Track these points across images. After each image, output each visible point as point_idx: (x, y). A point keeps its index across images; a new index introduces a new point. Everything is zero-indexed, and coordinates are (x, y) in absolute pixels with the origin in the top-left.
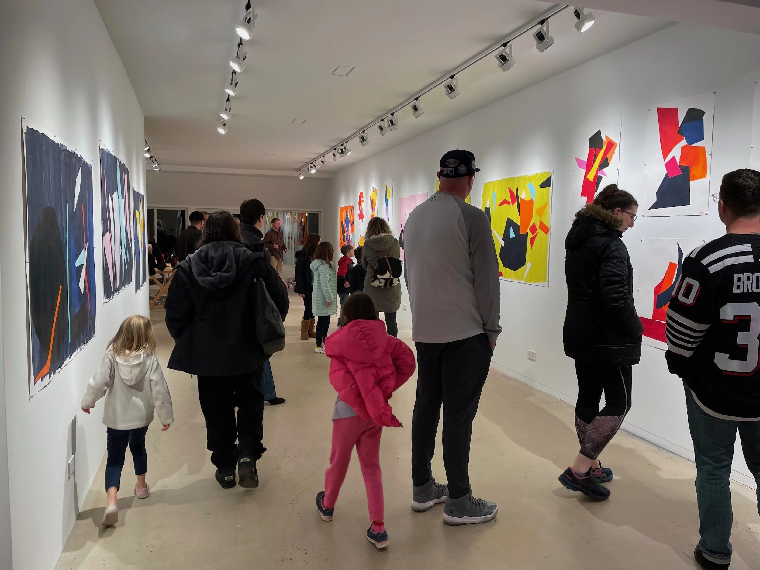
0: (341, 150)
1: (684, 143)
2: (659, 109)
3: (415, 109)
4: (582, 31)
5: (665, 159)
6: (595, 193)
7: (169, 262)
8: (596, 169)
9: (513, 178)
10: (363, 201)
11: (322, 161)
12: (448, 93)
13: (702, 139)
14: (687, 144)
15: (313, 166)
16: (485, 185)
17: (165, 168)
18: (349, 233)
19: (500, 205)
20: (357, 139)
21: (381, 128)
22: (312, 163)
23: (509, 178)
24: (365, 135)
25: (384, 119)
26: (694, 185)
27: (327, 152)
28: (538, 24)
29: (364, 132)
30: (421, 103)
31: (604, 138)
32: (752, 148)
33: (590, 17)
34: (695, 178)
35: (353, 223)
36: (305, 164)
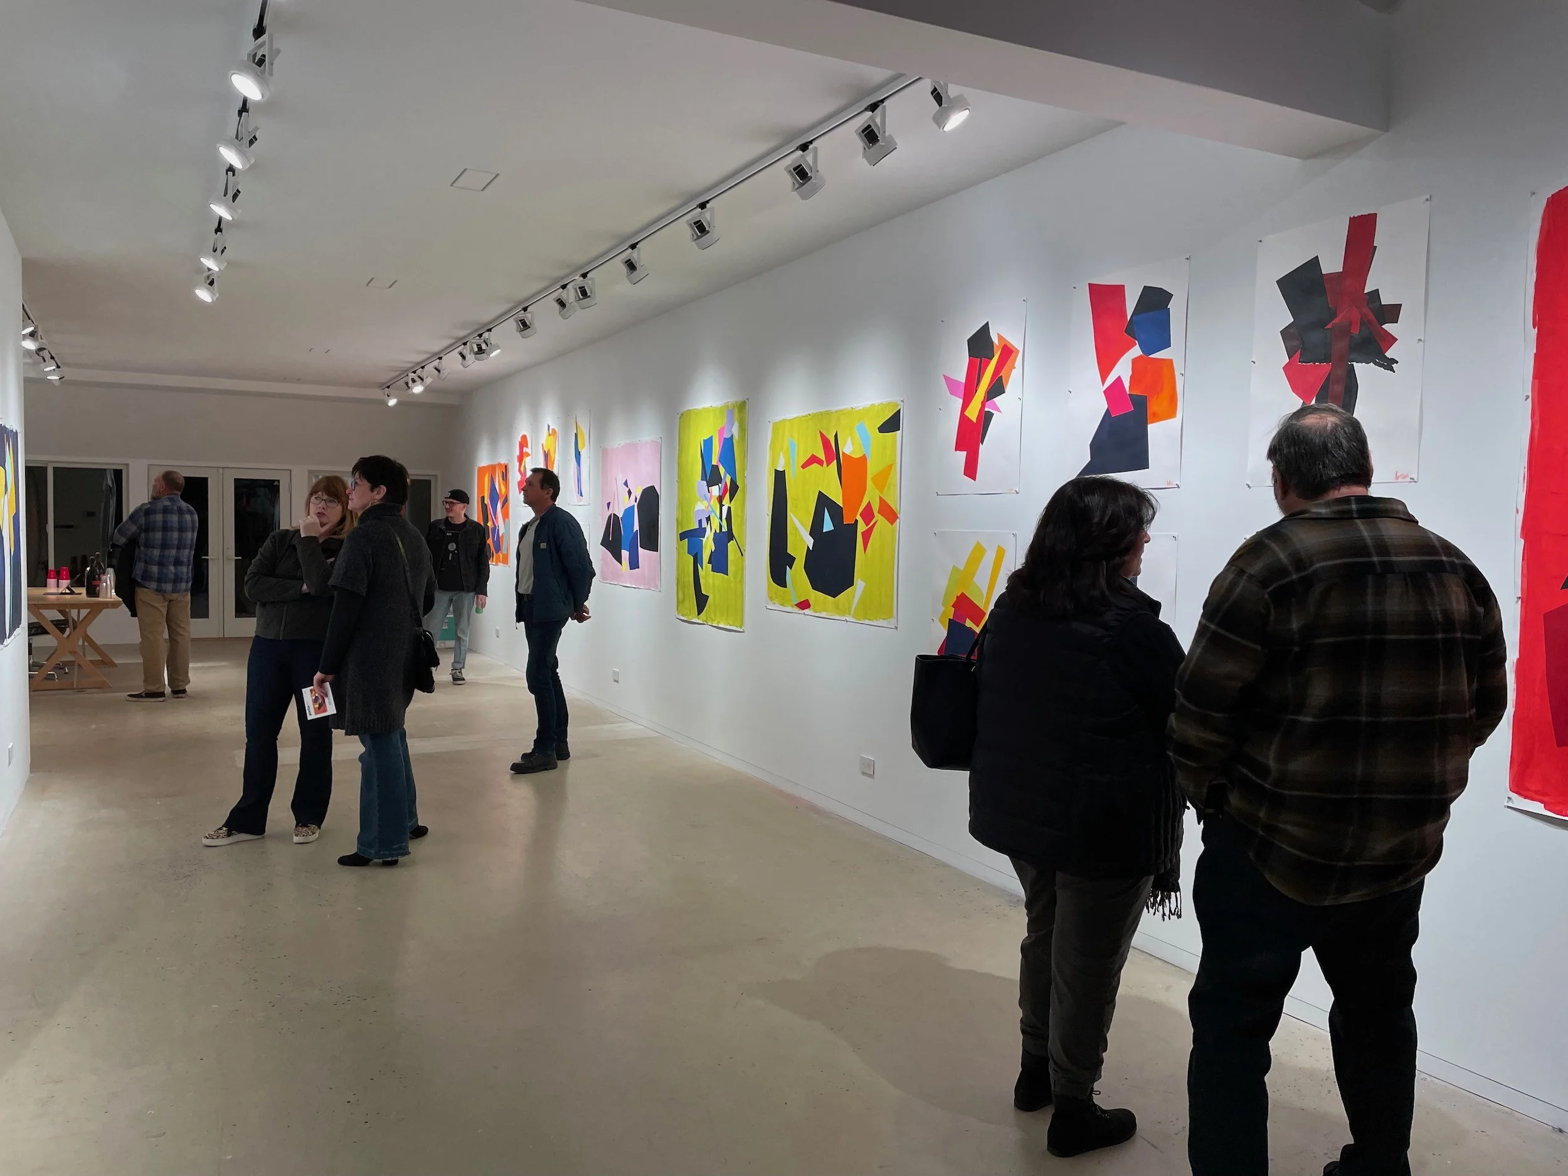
0: (477, 345)
1: (1136, 351)
2: (1092, 287)
3: (631, 266)
4: (946, 129)
5: (1104, 380)
6: (981, 444)
7: (82, 586)
8: (982, 398)
9: (828, 413)
10: (528, 455)
11: (436, 368)
12: (695, 237)
13: (1166, 344)
14: (1142, 353)
15: (417, 379)
16: (775, 424)
17: (71, 374)
18: (497, 521)
19: (804, 466)
20: (512, 325)
21: (562, 304)
22: (414, 372)
23: (821, 414)
24: (529, 315)
25: (567, 284)
26: (1155, 430)
27: (448, 349)
28: (866, 109)
29: (525, 309)
30: (642, 256)
31: (995, 340)
32: (1254, 363)
33: (960, 103)
34: (1157, 418)
35: (506, 501)
36: (398, 373)
